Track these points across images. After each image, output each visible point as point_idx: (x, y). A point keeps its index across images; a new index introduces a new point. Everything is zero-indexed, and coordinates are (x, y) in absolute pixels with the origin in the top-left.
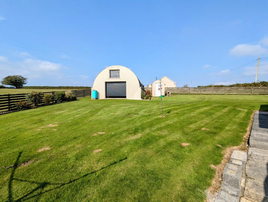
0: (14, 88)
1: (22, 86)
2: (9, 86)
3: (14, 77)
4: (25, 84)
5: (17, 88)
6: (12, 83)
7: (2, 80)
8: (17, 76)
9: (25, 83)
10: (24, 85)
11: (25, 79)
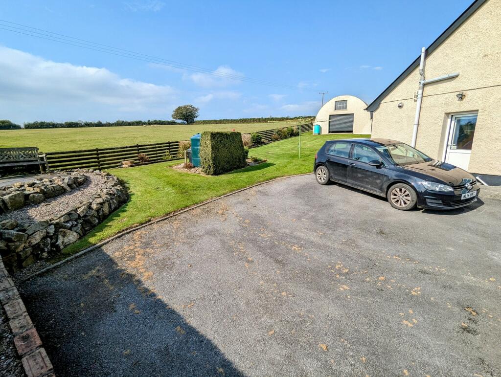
0: (185, 124)
1: (193, 120)
2: (180, 121)
3: (185, 107)
4: (197, 117)
5: (188, 124)
6: (183, 116)
7: (173, 113)
8: (188, 106)
9: (196, 115)
10: (196, 119)
11: (196, 110)
